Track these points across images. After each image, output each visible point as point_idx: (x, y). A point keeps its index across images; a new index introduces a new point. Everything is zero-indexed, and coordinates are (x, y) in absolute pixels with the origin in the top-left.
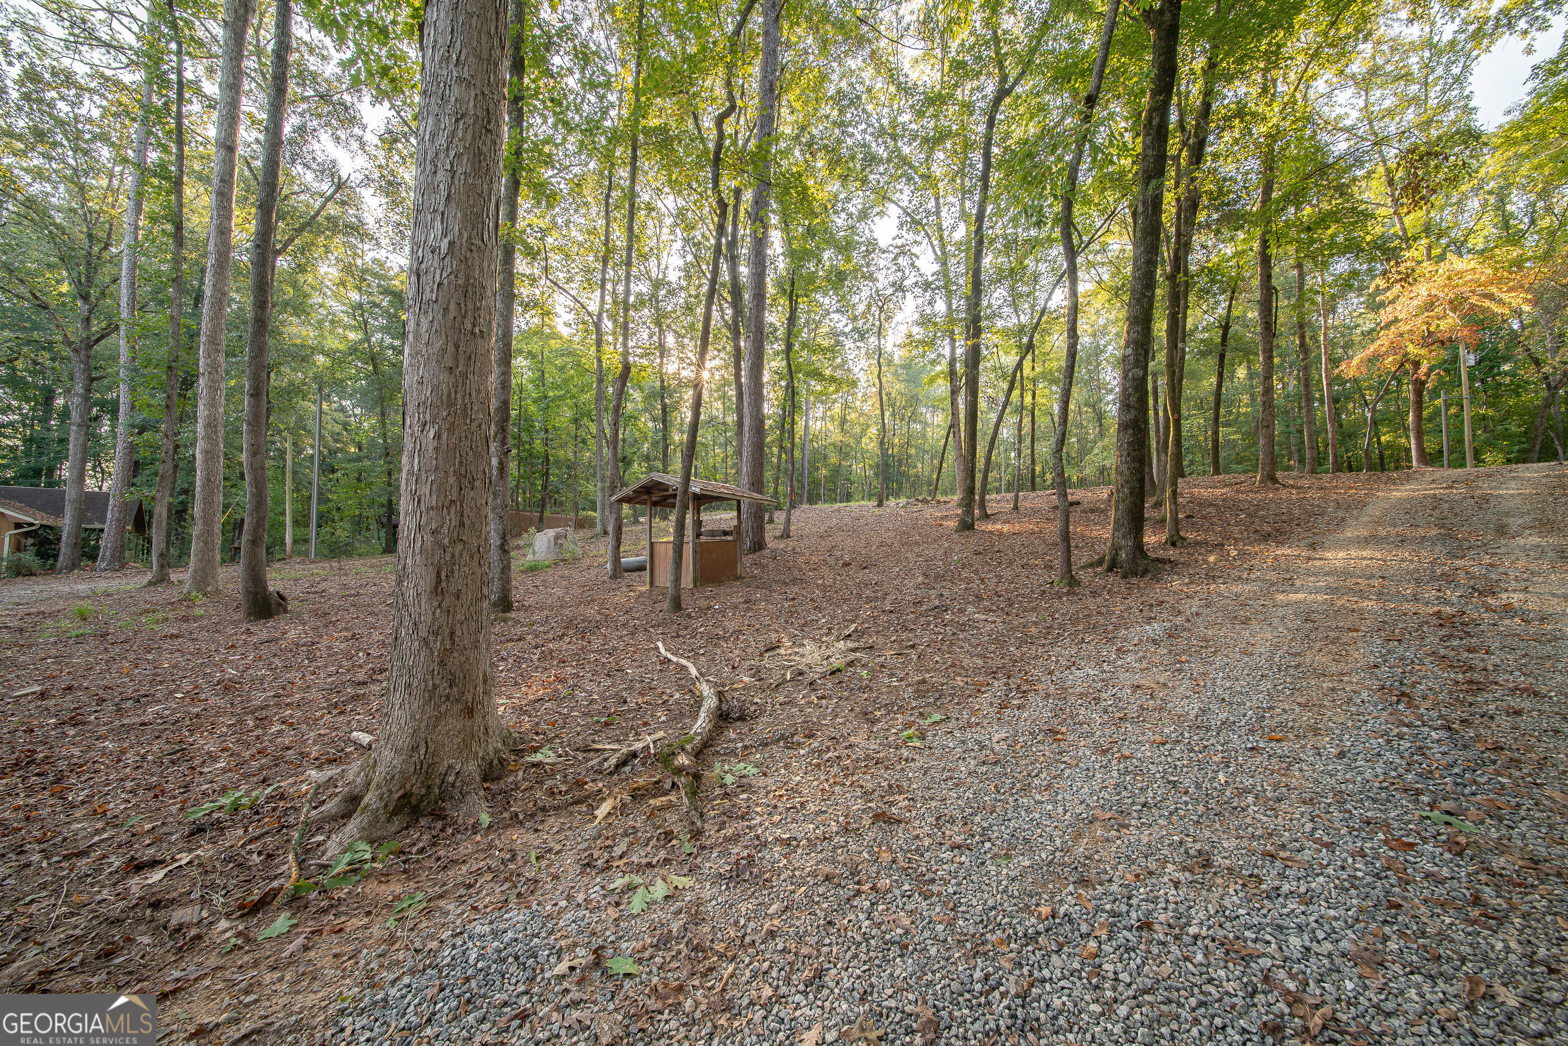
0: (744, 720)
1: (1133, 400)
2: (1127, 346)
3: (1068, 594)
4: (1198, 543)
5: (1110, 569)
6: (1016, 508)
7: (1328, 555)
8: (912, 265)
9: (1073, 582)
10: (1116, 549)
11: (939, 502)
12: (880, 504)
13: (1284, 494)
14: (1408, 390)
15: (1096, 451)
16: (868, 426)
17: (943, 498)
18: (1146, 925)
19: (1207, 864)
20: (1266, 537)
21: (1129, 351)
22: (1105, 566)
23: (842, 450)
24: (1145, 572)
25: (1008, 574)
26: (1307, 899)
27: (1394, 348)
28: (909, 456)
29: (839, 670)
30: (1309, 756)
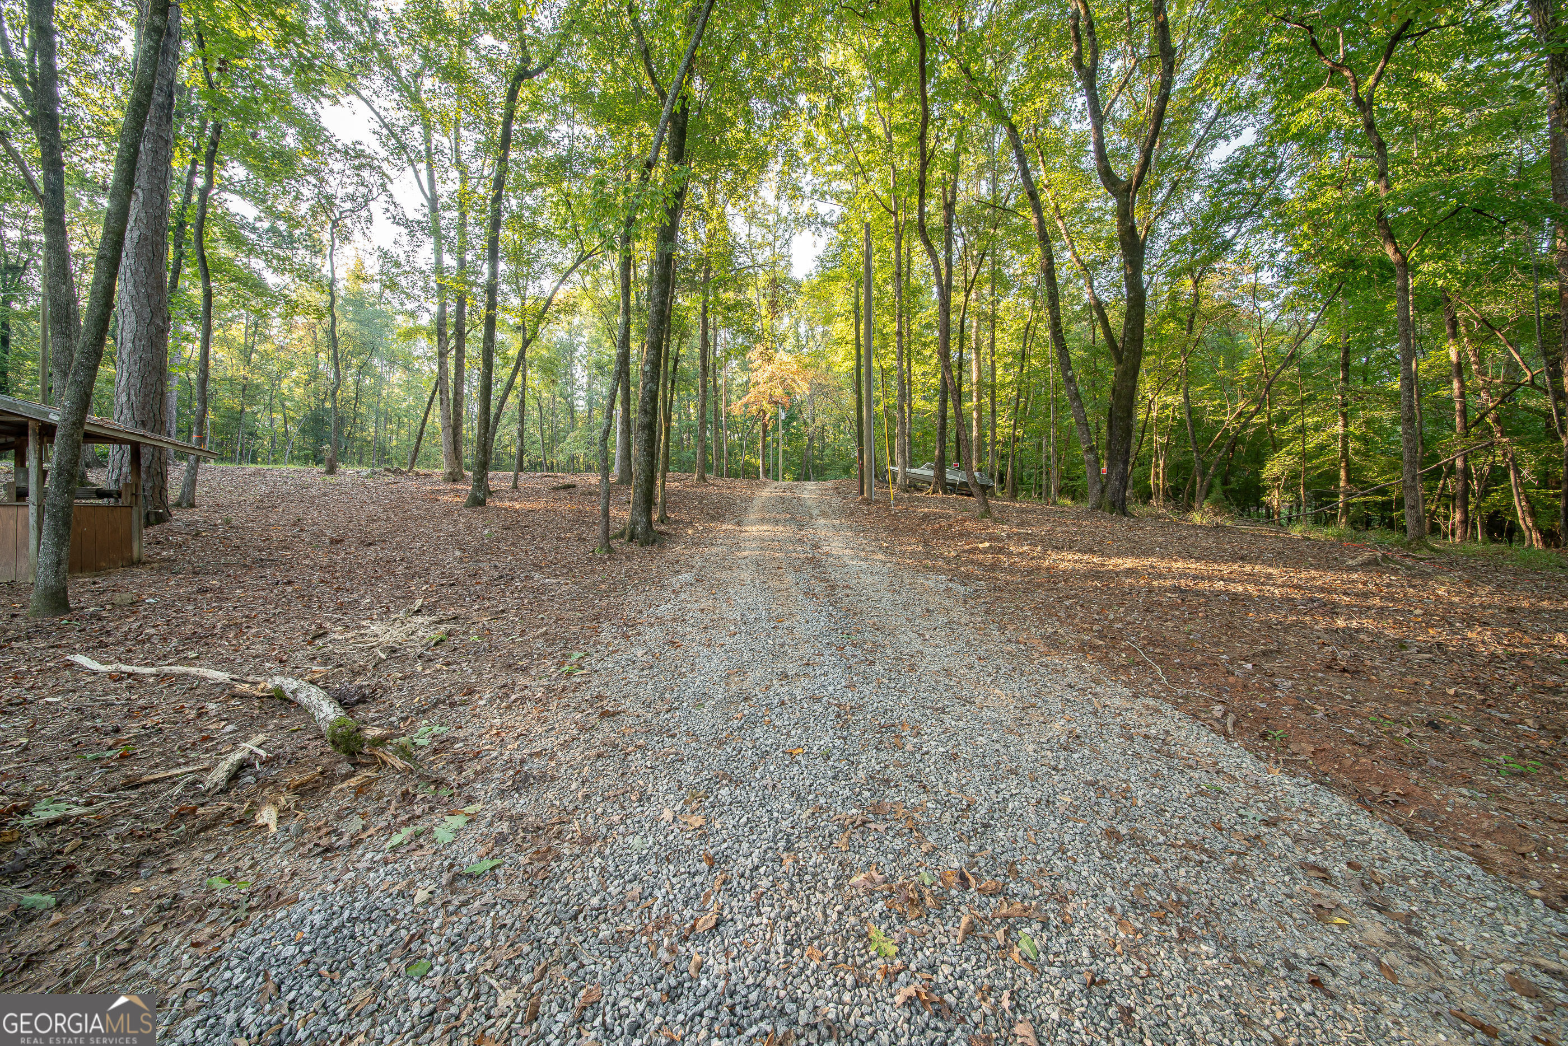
0: (364, 702)
1: (649, 407)
2: (646, 364)
3: (609, 559)
4: (677, 522)
5: (631, 540)
6: (515, 486)
7: (748, 529)
8: (383, 185)
9: (610, 550)
10: (634, 523)
11: (417, 474)
12: (331, 470)
13: (710, 489)
14: (758, 428)
15: (569, 440)
16: (291, 366)
17: (422, 471)
18: (783, 703)
19: (786, 676)
20: (713, 519)
21: (647, 368)
22: (627, 537)
23: (247, 390)
24: (654, 541)
25: (546, 545)
26: (826, 674)
27: (757, 401)
28: (357, 415)
29: (442, 641)
30: (796, 625)
